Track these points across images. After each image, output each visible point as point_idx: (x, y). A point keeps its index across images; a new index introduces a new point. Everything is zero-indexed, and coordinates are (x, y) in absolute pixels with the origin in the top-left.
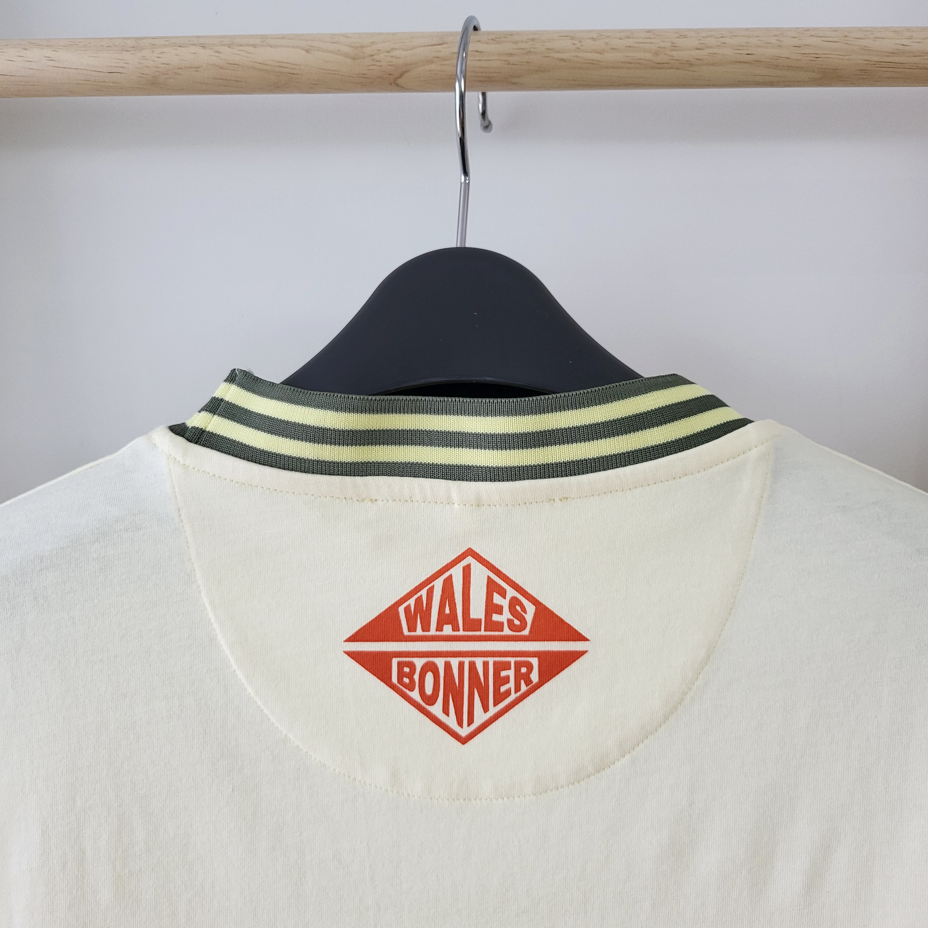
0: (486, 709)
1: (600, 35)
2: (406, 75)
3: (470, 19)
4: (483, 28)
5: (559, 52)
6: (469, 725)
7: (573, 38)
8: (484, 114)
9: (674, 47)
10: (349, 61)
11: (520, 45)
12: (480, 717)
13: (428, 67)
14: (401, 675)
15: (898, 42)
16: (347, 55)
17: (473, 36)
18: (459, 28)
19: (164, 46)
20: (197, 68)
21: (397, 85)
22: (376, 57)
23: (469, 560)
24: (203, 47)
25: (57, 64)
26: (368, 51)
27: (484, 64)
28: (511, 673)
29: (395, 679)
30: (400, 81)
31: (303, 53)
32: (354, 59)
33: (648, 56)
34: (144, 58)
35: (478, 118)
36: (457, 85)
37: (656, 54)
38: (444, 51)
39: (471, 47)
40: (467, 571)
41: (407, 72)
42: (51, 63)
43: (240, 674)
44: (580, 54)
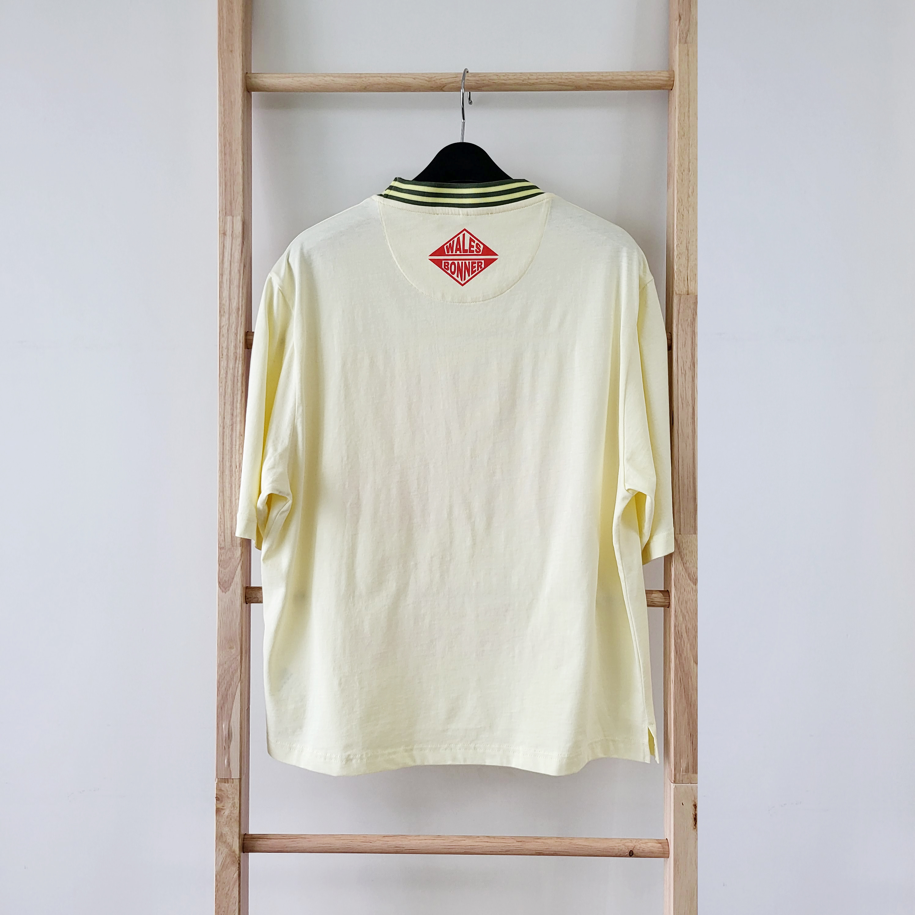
0: (469, 276)
1: (506, 74)
2: (445, 87)
3: (466, 69)
4: (470, 72)
5: (493, 80)
6: (464, 280)
7: (497, 76)
8: (469, 99)
9: (529, 79)
10: (428, 83)
11: (481, 78)
12: (467, 278)
13: (452, 85)
14: (445, 266)
15: (599, 77)
16: (426, 80)
17: (467, 75)
18: (463, 72)
19: (369, 77)
20: (379, 84)
21: (442, 90)
22: (436, 81)
23: (465, 232)
24: (382, 77)
25: (335, 82)
26: (433, 79)
27: (470, 84)
28: (476, 265)
29: (443, 267)
30: (443, 89)
31: (413, 80)
32: (429, 81)
33: (521, 81)
34: (363, 81)
35: (468, 100)
36: (462, 90)
37: (523, 81)
38: (458, 79)
39: (466, 78)
40: (464, 235)
41: (446, 86)
42: (333, 82)
43: (399, 266)
44: (500, 81)
